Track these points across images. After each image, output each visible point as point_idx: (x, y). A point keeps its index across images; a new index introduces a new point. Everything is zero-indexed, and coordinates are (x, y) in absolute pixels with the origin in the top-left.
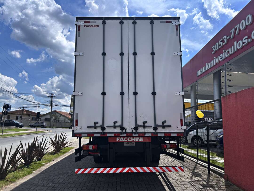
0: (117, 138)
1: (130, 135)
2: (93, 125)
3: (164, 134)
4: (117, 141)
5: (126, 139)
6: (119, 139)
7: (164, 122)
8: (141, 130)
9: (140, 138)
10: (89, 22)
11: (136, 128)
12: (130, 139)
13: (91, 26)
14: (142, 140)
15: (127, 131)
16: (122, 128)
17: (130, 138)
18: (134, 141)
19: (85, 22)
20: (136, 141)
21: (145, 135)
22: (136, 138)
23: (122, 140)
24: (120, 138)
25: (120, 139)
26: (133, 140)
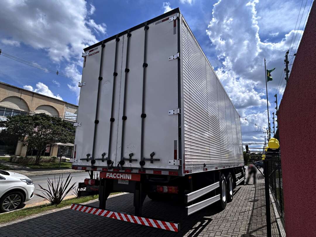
0: (107, 173)
1: (116, 170)
2: (86, 157)
3: (153, 171)
4: (107, 177)
5: (115, 176)
6: (108, 175)
7: (153, 155)
8: (127, 164)
9: (129, 175)
10: (93, 50)
11: (122, 162)
12: (119, 176)
13: (94, 54)
15: (114, 165)
16: (109, 162)
18: (123, 178)
19: (90, 51)
20: (125, 178)
22: (125, 174)
23: (111, 176)
24: (109, 173)
25: (109, 175)
26: (122, 177)
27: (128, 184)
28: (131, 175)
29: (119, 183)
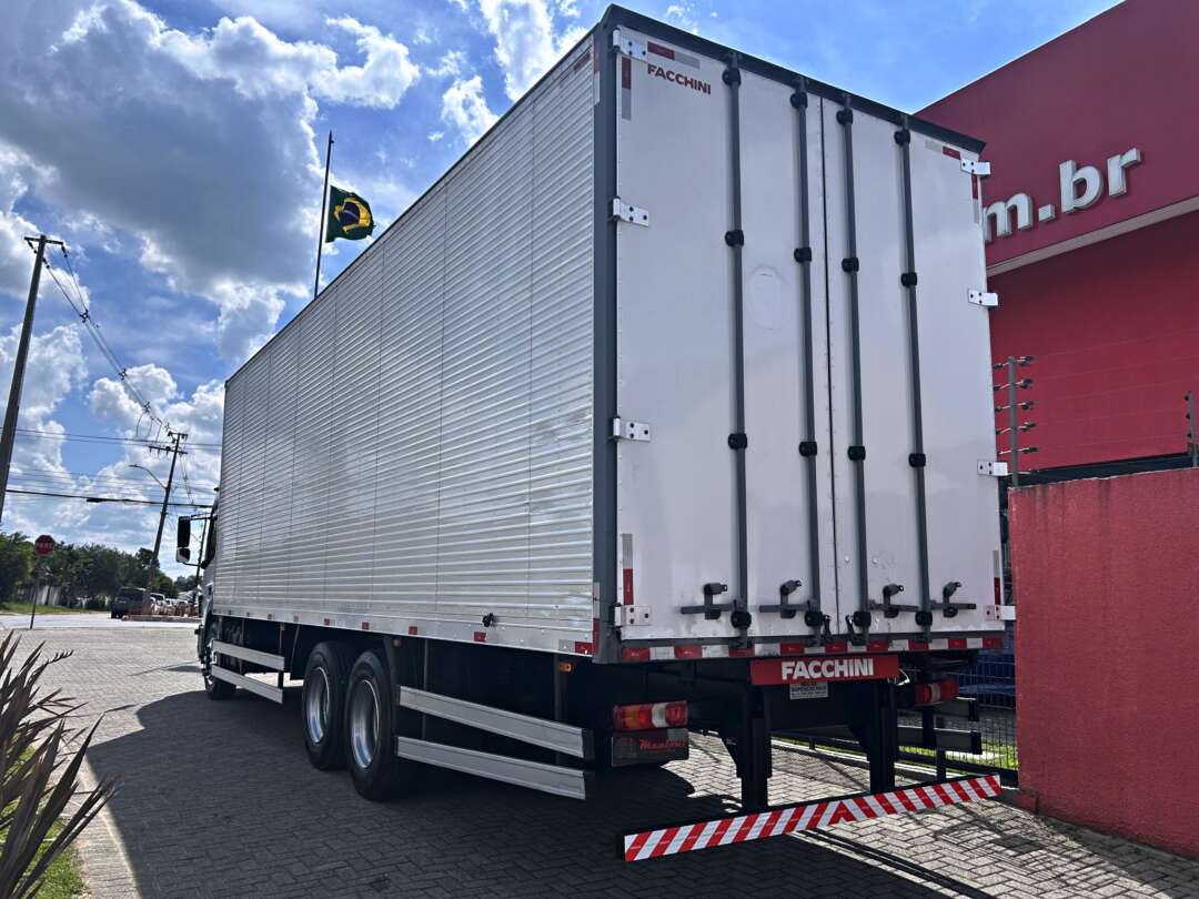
0: (785, 665)
1: (836, 648)
2: (700, 600)
3: (946, 641)
4: (785, 678)
5: (817, 669)
6: (790, 671)
7: (948, 591)
8: (879, 624)
9: (865, 661)
10: (670, 55)
11: (862, 618)
12: (831, 669)
13: (680, 79)
14: (872, 673)
15: (833, 630)
16: (815, 617)
17: (831, 663)
18: (846, 674)
19: (653, 48)
20: (852, 674)
21: (890, 649)
22: (851, 661)
23: (801, 674)
24: (793, 664)
25: (794, 668)
26: (842, 673)
27: (826, 695)
28: (871, 661)
29: (792, 697)
